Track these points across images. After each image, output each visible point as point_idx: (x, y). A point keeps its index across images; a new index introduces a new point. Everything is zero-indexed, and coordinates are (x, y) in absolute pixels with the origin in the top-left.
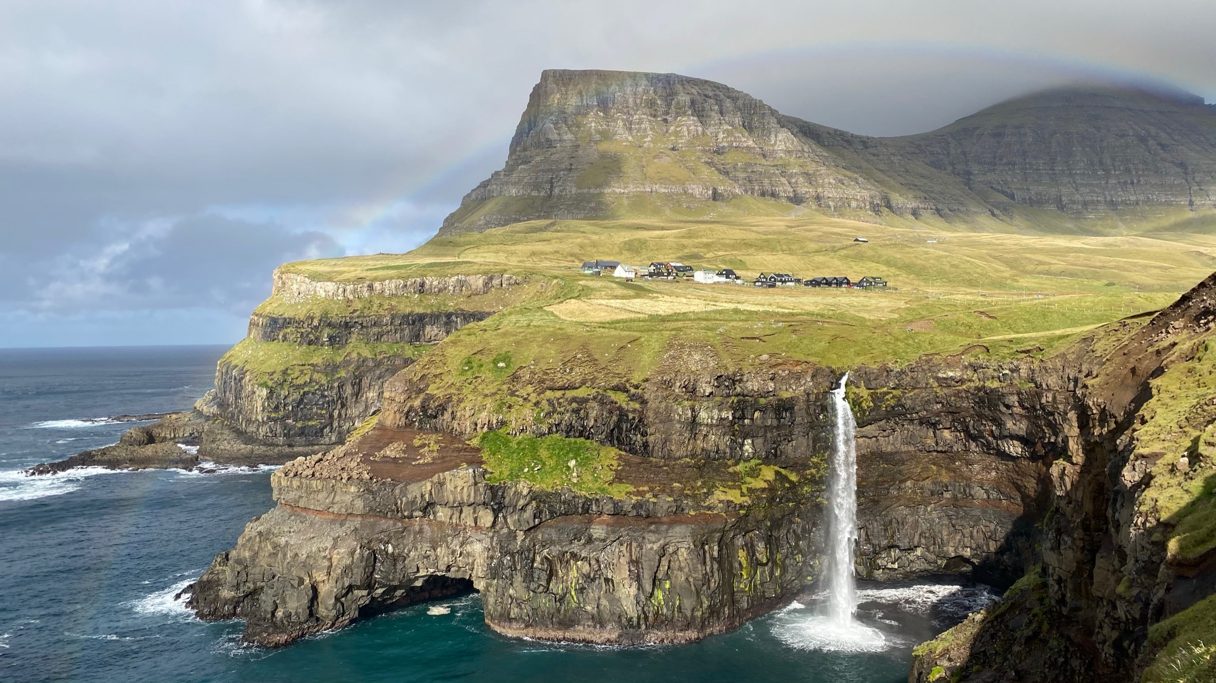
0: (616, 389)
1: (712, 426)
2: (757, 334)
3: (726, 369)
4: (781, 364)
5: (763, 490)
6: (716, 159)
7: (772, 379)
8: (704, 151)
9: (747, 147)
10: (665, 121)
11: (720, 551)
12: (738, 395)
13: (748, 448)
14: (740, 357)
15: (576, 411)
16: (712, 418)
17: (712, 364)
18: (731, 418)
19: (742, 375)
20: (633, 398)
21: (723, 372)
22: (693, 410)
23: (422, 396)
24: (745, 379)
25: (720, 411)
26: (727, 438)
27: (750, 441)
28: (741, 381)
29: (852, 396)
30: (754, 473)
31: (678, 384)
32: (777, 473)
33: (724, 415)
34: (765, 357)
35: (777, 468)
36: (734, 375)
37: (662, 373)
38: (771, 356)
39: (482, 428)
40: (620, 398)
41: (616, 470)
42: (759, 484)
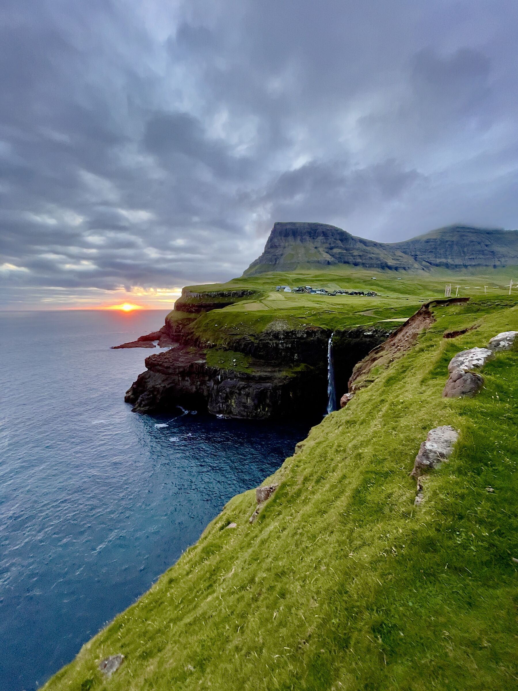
0: (252, 335)
1: (283, 349)
2: (304, 316)
3: (290, 329)
4: (309, 328)
5: (299, 372)
6: (330, 251)
7: (305, 333)
8: (326, 248)
9: (341, 247)
10: (313, 238)
11: (281, 393)
12: (293, 338)
13: (296, 357)
14: (296, 325)
15: (238, 343)
16: (283, 347)
17: (285, 328)
18: (290, 346)
19: (295, 332)
20: (256, 339)
21: (288, 330)
22: (276, 343)
23: (192, 335)
24: (296, 333)
25: (286, 344)
26: (289, 354)
27: (296, 355)
28: (295, 333)
29: (334, 340)
30: (298, 366)
31: (272, 335)
32: (305, 366)
33: (288, 346)
34: (305, 325)
35: (306, 364)
36: (293, 331)
37: (267, 330)
38: (307, 324)
39: (208, 347)
40: (252, 339)
41: (249, 364)
42: (299, 369)
